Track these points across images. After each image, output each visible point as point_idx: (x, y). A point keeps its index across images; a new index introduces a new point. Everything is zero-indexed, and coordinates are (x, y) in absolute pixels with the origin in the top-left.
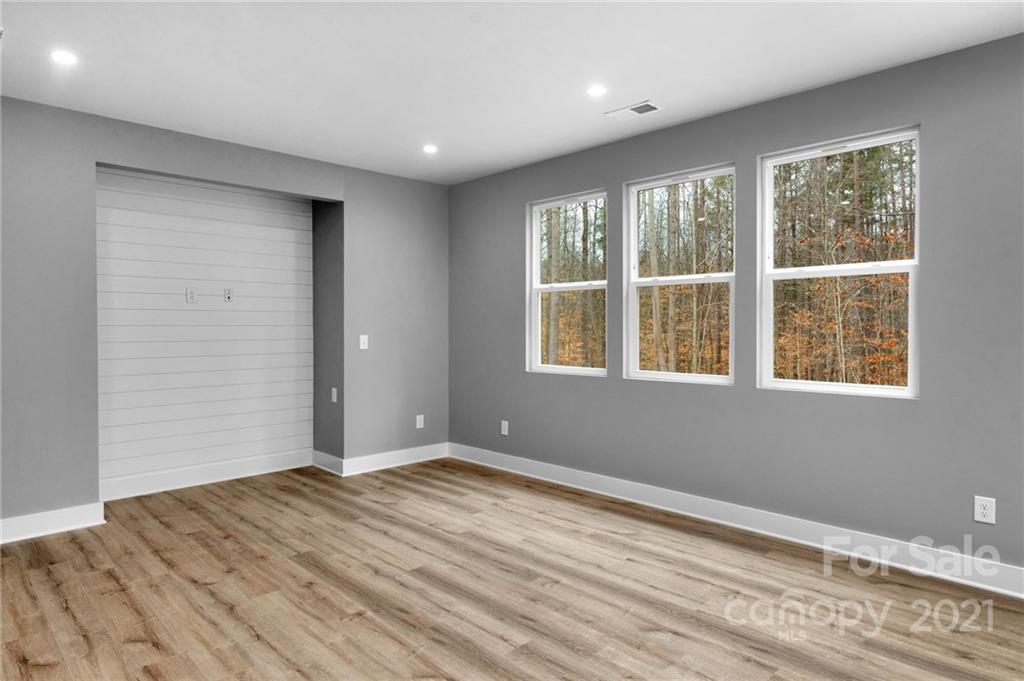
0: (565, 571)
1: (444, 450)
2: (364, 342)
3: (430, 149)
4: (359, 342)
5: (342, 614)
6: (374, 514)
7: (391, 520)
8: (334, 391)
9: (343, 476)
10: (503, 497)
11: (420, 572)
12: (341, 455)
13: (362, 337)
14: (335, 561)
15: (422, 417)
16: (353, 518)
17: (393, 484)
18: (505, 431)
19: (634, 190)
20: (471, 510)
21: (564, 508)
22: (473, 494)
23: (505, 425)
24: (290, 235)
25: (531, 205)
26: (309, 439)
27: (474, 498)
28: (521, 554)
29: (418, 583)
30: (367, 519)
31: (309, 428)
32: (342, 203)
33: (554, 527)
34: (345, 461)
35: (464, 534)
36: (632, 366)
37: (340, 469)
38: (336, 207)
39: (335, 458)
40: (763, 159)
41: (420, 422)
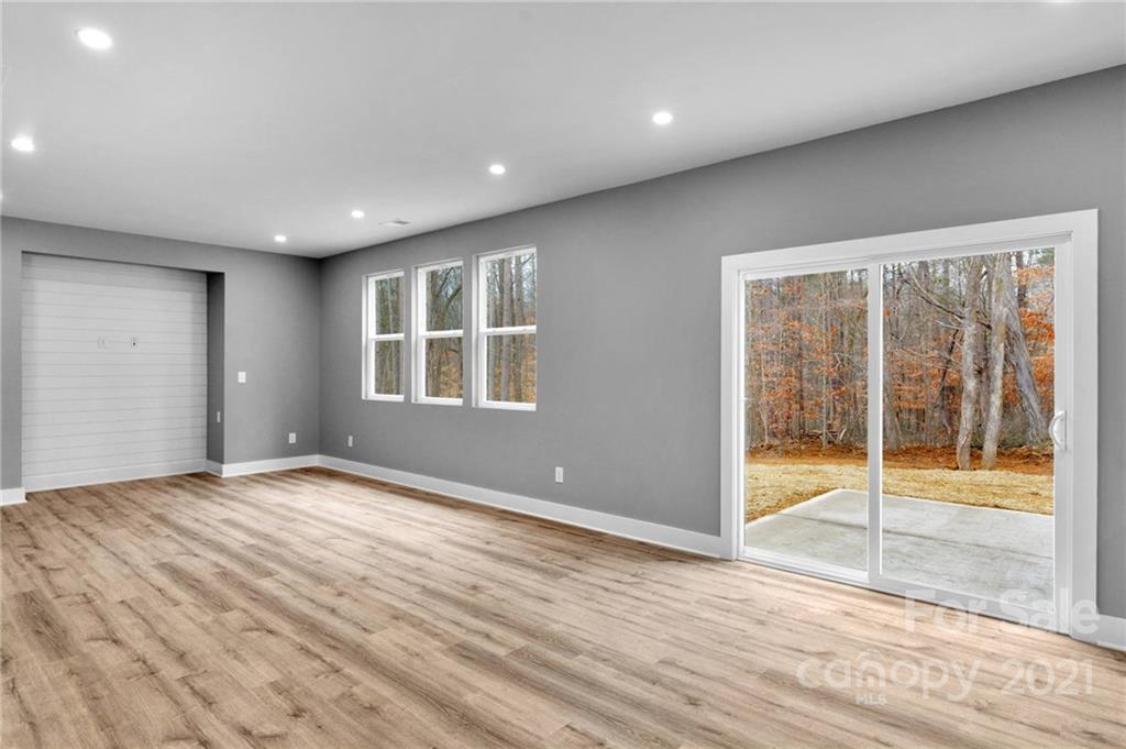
1: (315, 460)
2: (242, 377)
3: (280, 239)
4: (239, 377)
6: (224, 496)
8: (219, 413)
9: (224, 476)
12: (222, 463)
13: (240, 374)
15: (294, 435)
18: (350, 444)
23: (351, 438)
24: (188, 296)
26: (205, 455)
31: (204, 443)
32: (222, 274)
34: (225, 467)
36: (421, 396)
37: (221, 472)
38: (220, 276)
39: (219, 464)
40: (478, 257)
41: (292, 438)
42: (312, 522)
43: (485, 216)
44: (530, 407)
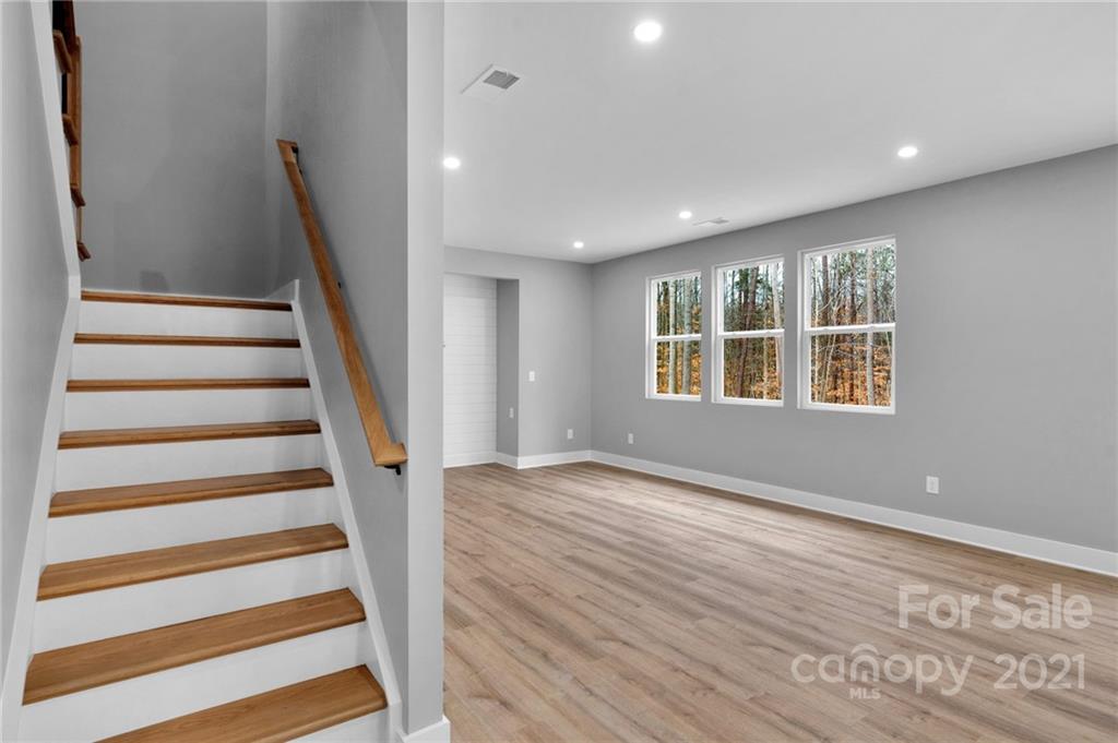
0: (661, 517)
1: (588, 456)
2: (532, 376)
3: (579, 245)
4: (529, 376)
5: (529, 527)
6: (541, 488)
7: (553, 491)
8: (512, 410)
9: (519, 468)
10: (628, 483)
11: (572, 513)
12: (517, 456)
13: (531, 372)
14: (521, 506)
15: (572, 431)
16: (528, 489)
17: (551, 474)
18: (631, 441)
19: (720, 271)
20: (604, 488)
21: (667, 490)
22: (607, 481)
23: (631, 436)
25: (650, 280)
26: (493, 445)
27: (606, 483)
28: (634, 508)
29: (572, 518)
30: (537, 490)
31: (493, 436)
32: (517, 281)
33: (659, 499)
34: (519, 459)
35: (599, 499)
36: (719, 394)
37: (516, 464)
38: (514, 283)
39: (511, 457)
40: (802, 253)
41: (570, 434)
42: (659, 520)
43: (800, 213)
44: (889, 410)
